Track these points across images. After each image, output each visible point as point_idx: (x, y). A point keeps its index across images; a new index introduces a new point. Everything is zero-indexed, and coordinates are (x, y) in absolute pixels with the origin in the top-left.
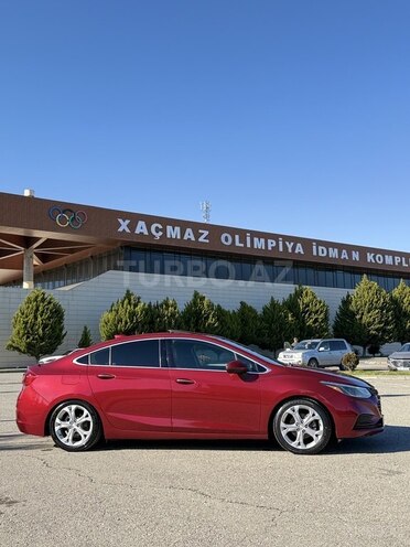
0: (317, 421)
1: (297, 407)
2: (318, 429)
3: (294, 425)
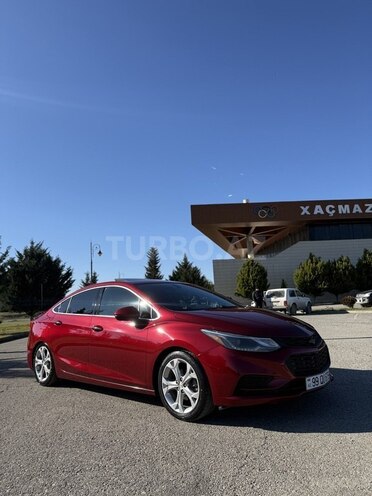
0: (195, 380)
1: (176, 361)
2: (197, 391)
3: (174, 383)
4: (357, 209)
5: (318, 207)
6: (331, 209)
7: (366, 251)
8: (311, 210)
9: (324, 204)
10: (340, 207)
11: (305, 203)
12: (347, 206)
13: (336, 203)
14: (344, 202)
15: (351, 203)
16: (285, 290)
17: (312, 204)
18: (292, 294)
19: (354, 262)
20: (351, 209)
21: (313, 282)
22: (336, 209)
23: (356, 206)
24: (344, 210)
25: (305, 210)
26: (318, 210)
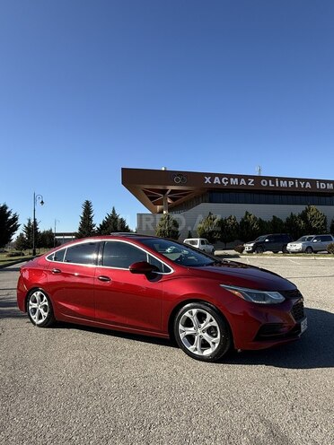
0: (215, 328)
1: (195, 311)
2: (216, 336)
3: (192, 329)
4: (243, 182)
5: (217, 178)
6: (225, 181)
7: (247, 213)
8: (212, 180)
9: (221, 176)
10: (232, 179)
11: (208, 175)
12: (236, 179)
13: (229, 176)
14: (234, 176)
15: (239, 177)
16: (198, 239)
17: (213, 176)
18: (202, 243)
19: (239, 220)
20: (239, 182)
21: (211, 233)
22: (229, 181)
23: (243, 180)
24: (234, 182)
25: (208, 180)
26: (217, 180)
